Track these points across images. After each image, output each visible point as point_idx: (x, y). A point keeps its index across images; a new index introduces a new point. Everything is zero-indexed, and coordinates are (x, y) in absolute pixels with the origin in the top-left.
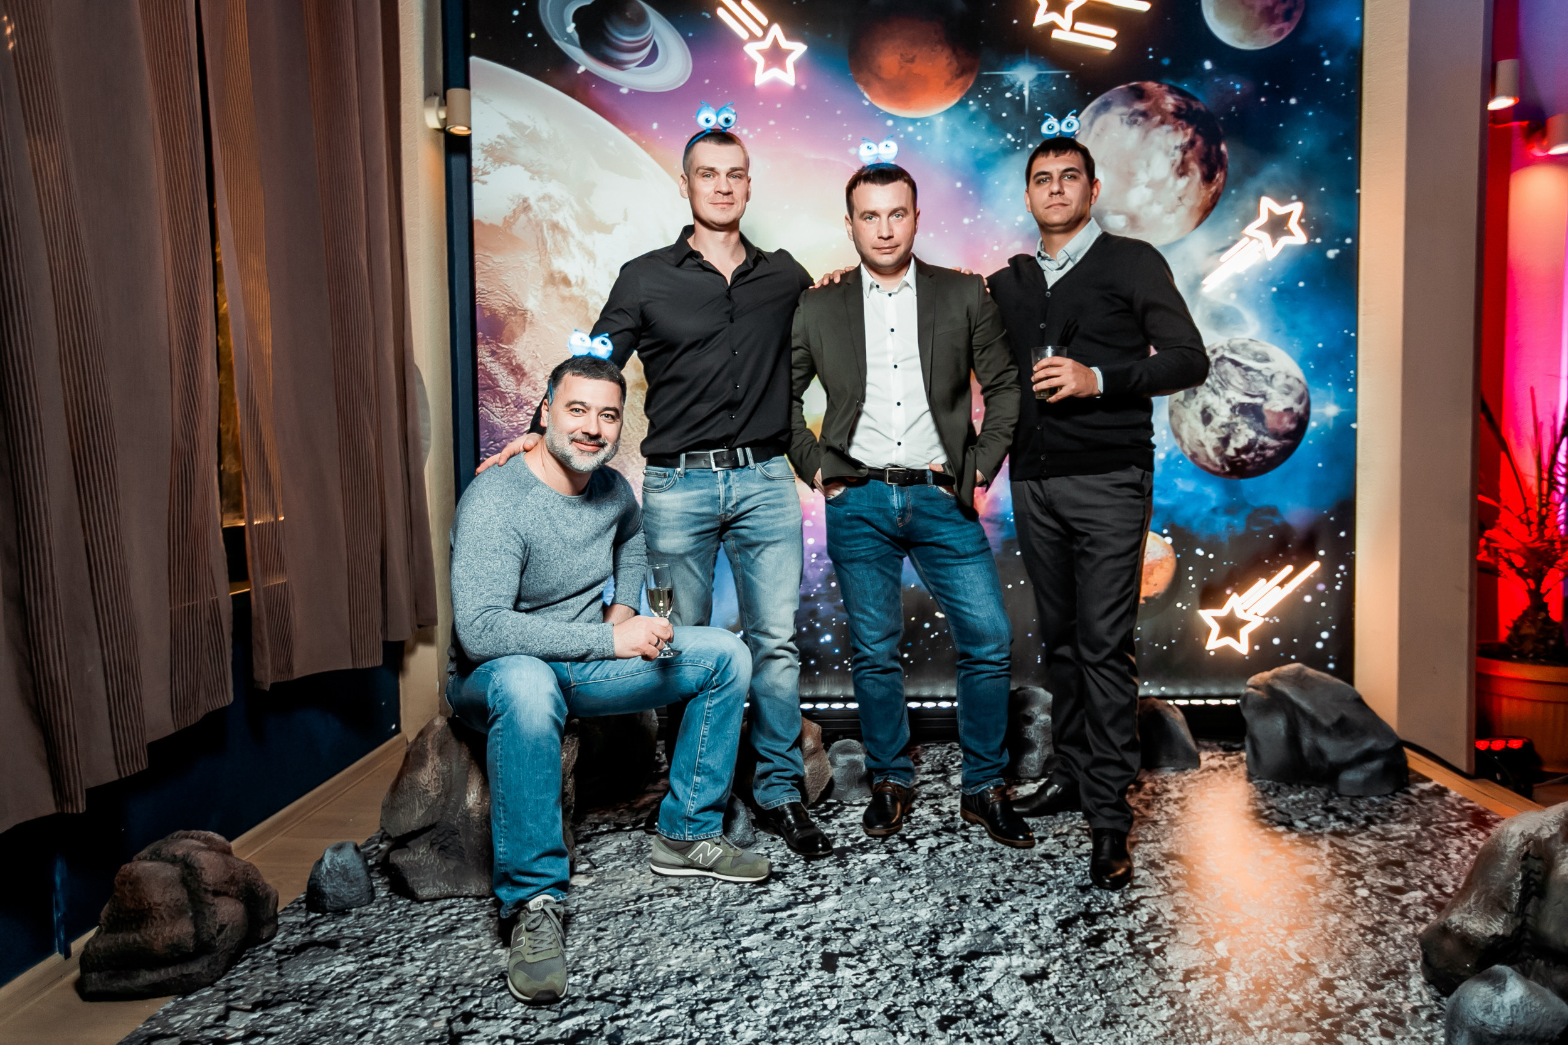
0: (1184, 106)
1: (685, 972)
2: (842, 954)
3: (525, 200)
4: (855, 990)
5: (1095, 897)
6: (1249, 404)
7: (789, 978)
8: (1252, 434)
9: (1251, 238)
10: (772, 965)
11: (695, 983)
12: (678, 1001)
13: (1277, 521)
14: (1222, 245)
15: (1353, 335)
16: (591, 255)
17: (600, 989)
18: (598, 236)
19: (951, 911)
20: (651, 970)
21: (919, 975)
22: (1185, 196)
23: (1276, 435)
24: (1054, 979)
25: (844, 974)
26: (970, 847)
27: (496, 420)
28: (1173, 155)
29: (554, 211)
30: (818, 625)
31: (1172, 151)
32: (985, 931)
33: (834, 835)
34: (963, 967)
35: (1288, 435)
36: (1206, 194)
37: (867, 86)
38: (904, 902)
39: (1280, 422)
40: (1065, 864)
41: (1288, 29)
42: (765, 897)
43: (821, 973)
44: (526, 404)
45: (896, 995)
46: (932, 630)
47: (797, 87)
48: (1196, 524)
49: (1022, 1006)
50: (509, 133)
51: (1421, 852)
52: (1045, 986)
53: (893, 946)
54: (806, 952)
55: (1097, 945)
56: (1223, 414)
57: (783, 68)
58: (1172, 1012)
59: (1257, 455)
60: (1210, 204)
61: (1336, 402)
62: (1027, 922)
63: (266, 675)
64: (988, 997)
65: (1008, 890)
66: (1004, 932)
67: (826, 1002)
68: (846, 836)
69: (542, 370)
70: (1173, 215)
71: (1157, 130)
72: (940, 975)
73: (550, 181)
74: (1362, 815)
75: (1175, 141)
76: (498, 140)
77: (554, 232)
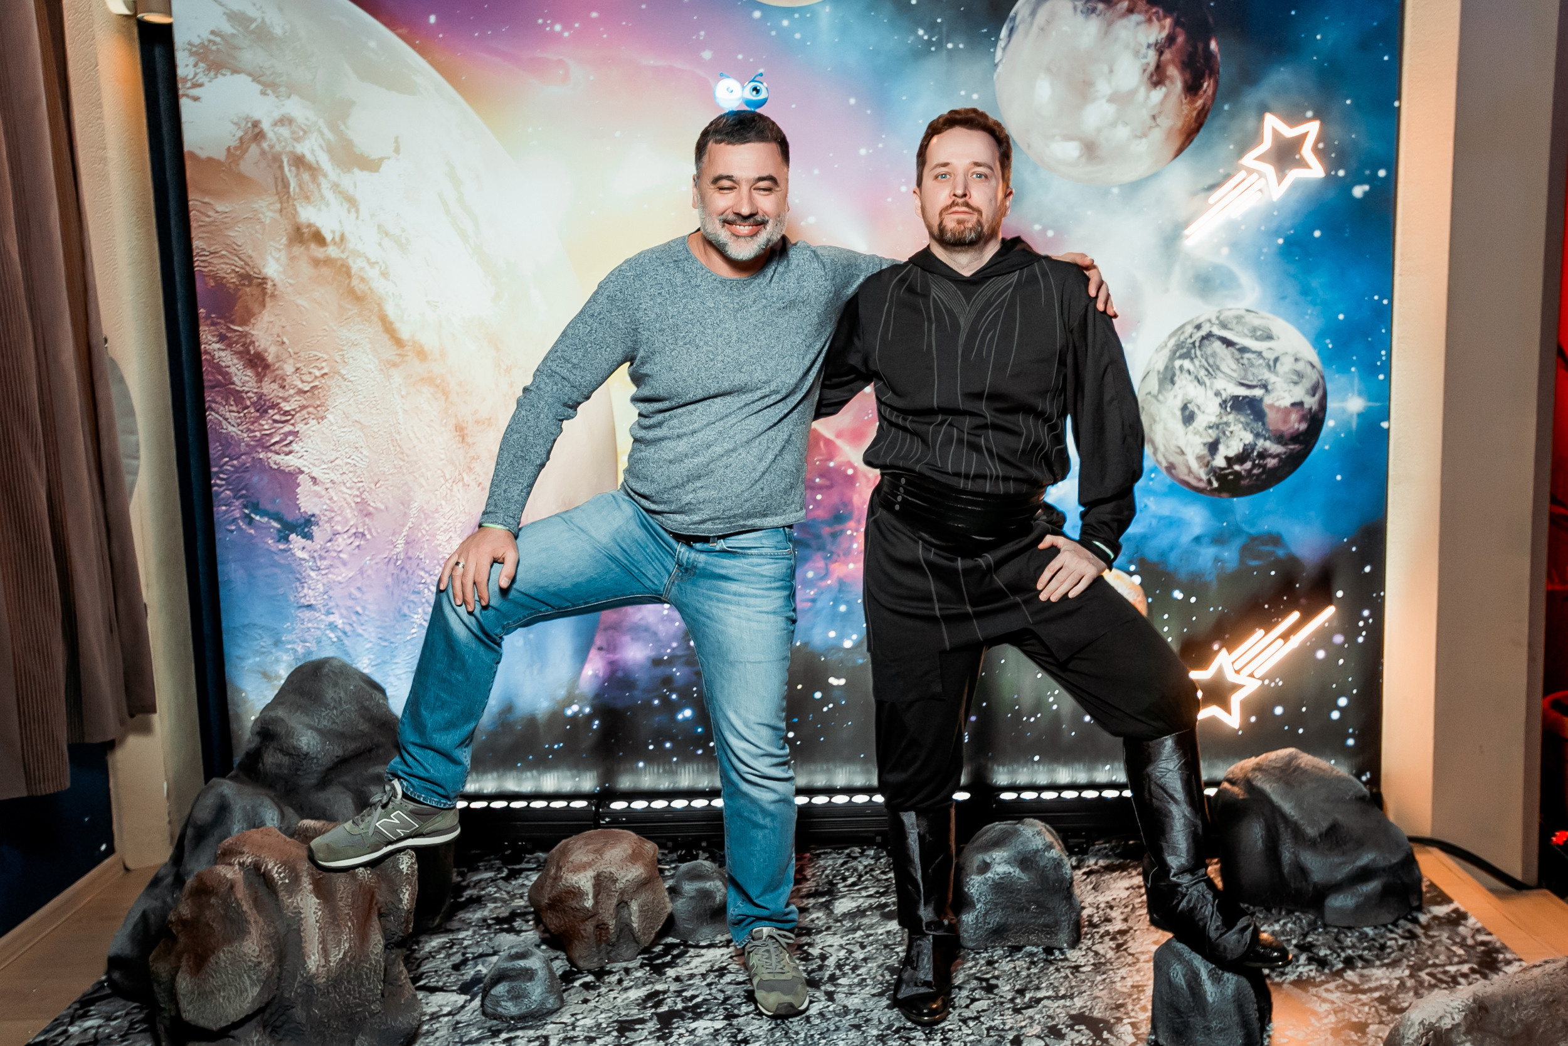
3: (256, 124)
6: (1245, 397)
8: (1249, 438)
9: (1250, 171)
13: (1281, 553)
14: (1210, 181)
15: (1385, 302)
16: (351, 202)
18: (359, 175)
22: (1160, 113)
23: (1280, 439)
26: (831, 1008)
27: (231, 428)
28: (1145, 57)
29: (297, 140)
30: (674, 697)
31: (1144, 50)
33: (664, 992)
35: (1296, 438)
36: (1189, 111)
39: (1285, 421)
40: (944, 1032)
44: (273, 406)
46: (824, 701)
48: (1173, 558)
50: (227, 28)
56: (1209, 411)
59: (1254, 466)
60: (1193, 126)
61: (1360, 394)
68: (679, 993)
69: (291, 361)
70: (1144, 140)
71: (1124, 22)
73: (289, 97)
74: (1343, 955)
75: (1147, 37)
76: (212, 37)
77: (298, 168)
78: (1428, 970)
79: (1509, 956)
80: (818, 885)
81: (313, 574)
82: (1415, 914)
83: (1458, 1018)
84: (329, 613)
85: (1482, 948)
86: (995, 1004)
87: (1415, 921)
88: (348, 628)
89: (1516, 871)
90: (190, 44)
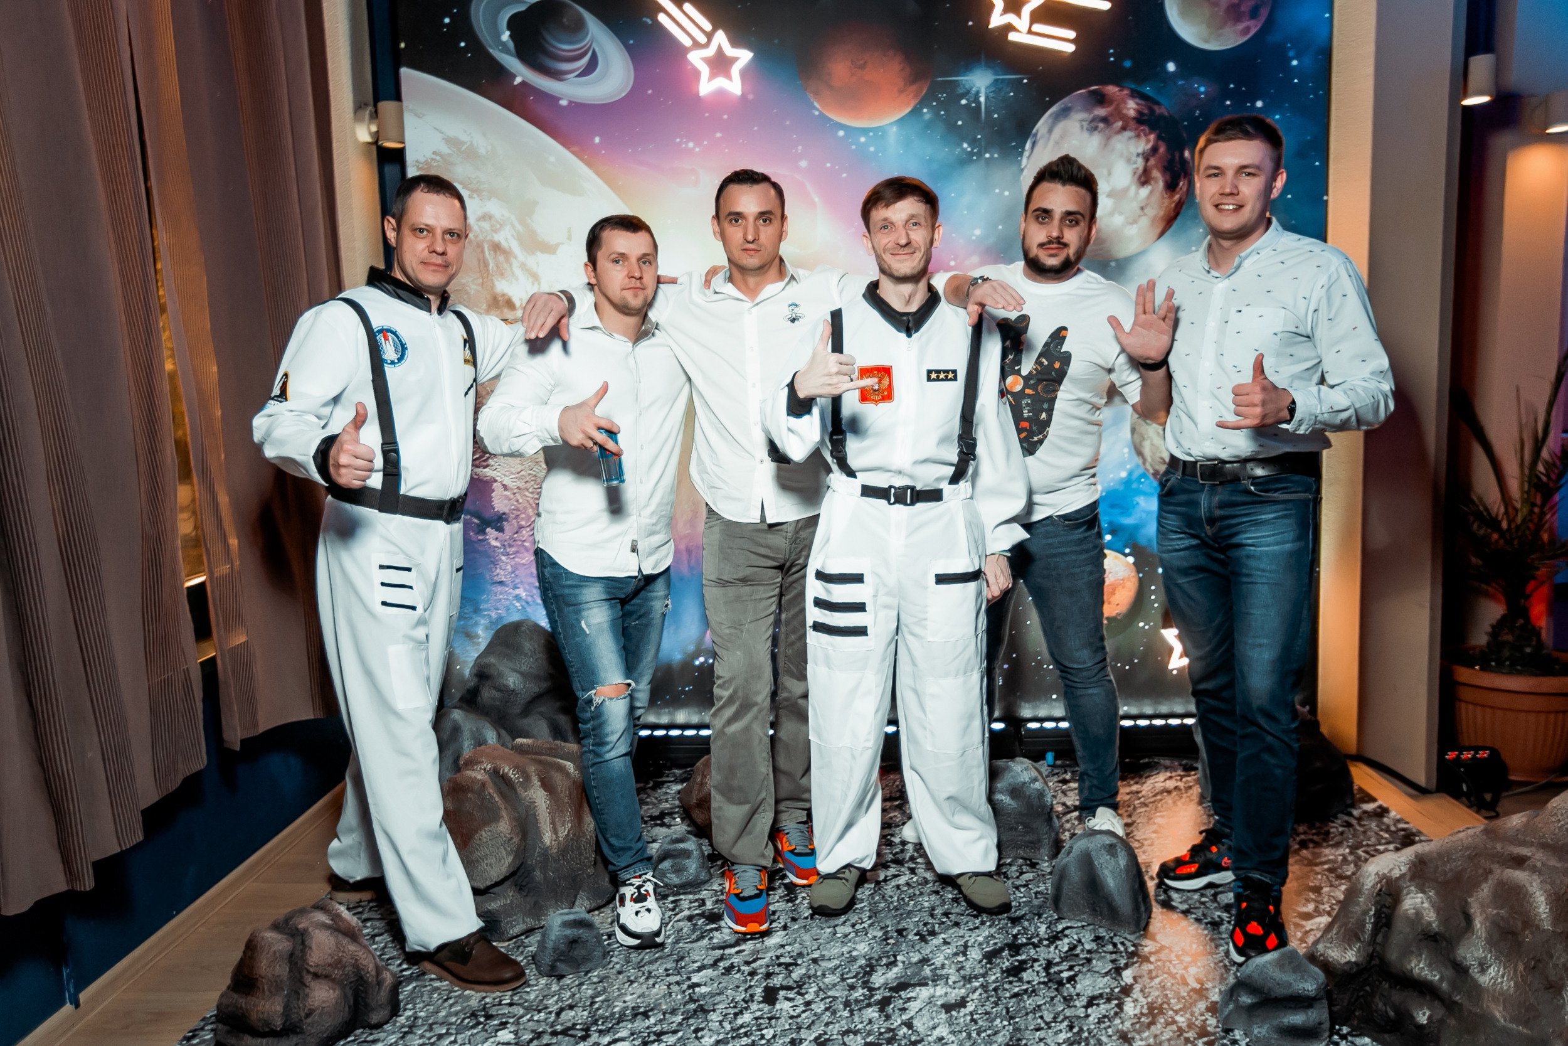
0: (1146, 111)
1: (640, 1007)
2: (783, 988)
4: (791, 1021)
5: (1023, 928)
7: (732, 1011)
10: (718, 998)
11: (648, 1017)
12: (632, 1034)
16: (535, 277)
17: (562, 1024)
18: (541, 257)
19: (888, 944)
20: (609, 1006)
21: (849, 1006)
22: (1147, 205)
24: (970, 1007)
25: (783, 1006)
26: (914, 880)
28: (1135, 163)
29: (495, 231)
31: (1134, 158)
32: (916, 964)
34: (891, 997)
36: (1169, 203)
37: (816, 94)
38: (846, 936)
41: (1255, 27)
42: (716, 934)
43: (761, 1006)
45: (827, 1024)
47: (743, 95)
49: (936, 1033)
50: (445, 149)
51: (1340, 877)
52: (961, 1014)
53: (830, 979)
54: (750, 987)
55: (1015, 975)
57: (729, 76)
58: (1070, 1035)
60: (1172, 214)
62: (956, 954)
63: (235, 734)
64: (909, 1024)
65: (943, 923)
66: (933, 964)
67: (764, 1032)
70: (1135, 226)
71: (1119, 137)
72: (869, 1005)
73: (489, 200)
74: (1298, 839)
75: (1137, 148)
76: (434, 156)
77: (495, 251)
78: (1363, 849)
79: (1423, 838)
80: (891, 792)
81: (503, 558)
82: (1349, 810)
83: (1404, 869)
84: (515, 588)
85: (1402, 833)
86: (1038, 875)
87: (1350, 814)
88: (530, 599)
89: (1421, 780)
90: (417, 161)
